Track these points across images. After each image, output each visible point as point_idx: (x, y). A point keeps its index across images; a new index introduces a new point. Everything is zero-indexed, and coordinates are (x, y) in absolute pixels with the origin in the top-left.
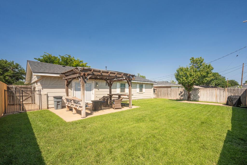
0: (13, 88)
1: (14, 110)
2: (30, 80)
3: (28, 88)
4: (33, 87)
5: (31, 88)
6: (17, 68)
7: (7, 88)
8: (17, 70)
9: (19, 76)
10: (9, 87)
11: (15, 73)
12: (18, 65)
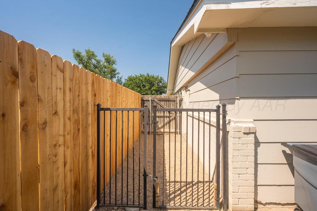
0: (149, 100)
1: (125, 200)
2: (172, 89)
3: (170, 101)
4: (178, 99)
5: (174, 101)
6: (161, 82)
7: (142, 100)
8: (161, 84)
9: (162, 90)
10: (144, 99)
11: (159, 87)
12: (161, 78)
